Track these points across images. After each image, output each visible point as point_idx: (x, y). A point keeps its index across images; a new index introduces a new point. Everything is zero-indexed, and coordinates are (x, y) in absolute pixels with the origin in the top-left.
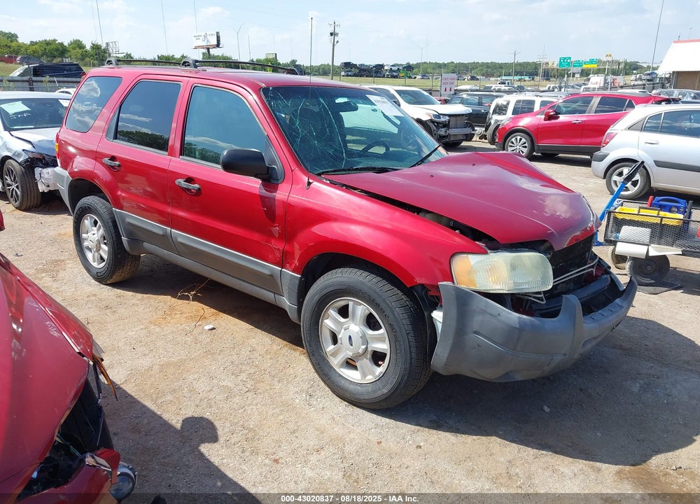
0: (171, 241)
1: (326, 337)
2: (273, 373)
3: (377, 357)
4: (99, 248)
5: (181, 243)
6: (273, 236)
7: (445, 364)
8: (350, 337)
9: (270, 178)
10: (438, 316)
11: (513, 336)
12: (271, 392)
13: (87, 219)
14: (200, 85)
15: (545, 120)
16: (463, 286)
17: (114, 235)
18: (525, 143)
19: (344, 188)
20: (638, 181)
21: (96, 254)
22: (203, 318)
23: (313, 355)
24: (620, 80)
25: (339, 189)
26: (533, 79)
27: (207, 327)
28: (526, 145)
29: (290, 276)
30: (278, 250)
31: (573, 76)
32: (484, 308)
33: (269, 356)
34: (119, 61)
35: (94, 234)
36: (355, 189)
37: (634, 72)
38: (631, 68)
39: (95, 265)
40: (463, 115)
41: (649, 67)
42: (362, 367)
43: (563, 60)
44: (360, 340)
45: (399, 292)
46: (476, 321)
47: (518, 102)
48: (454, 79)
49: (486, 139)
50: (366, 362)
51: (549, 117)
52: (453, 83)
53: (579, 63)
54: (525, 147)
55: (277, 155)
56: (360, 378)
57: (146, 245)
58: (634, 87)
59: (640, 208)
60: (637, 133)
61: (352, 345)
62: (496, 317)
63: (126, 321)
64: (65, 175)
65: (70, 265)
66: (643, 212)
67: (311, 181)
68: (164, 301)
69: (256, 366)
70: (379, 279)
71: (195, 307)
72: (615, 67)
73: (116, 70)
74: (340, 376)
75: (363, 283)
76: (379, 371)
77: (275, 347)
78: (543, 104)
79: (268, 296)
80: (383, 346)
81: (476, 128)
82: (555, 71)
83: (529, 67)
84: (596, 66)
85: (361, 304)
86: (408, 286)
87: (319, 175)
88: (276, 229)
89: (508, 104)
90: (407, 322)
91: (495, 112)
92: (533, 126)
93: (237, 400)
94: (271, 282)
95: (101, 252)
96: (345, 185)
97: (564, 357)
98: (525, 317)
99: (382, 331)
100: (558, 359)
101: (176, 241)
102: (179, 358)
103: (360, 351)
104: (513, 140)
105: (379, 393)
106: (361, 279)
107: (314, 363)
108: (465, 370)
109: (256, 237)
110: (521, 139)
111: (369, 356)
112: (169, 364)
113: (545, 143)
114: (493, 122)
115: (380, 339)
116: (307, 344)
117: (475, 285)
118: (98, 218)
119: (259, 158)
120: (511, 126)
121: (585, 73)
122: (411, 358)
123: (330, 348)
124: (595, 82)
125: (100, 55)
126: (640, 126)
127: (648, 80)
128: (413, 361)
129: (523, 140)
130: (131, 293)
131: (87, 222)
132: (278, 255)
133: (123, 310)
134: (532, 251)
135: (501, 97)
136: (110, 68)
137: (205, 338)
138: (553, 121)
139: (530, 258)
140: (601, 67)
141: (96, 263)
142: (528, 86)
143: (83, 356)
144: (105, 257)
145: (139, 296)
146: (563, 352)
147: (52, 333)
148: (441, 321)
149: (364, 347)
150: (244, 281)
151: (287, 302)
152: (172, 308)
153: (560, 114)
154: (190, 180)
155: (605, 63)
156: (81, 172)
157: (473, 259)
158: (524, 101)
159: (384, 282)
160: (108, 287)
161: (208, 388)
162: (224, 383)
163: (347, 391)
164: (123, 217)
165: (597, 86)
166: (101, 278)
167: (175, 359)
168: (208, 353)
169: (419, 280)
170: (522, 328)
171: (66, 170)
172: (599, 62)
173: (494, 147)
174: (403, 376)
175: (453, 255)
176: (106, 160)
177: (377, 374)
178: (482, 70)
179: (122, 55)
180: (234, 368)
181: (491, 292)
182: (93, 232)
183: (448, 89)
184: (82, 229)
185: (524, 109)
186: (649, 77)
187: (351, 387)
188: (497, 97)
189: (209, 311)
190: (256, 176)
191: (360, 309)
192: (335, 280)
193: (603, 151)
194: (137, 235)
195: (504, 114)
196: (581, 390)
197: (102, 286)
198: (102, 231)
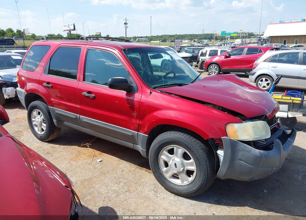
0: (79, 121)
1: (162, 164)
2: (135, 182)
3: (189, 173)
4: (41, 125)
5: (85, 122)
6: (133, 117)
7: (224, 175)
8: (175, 164)
9: (130, 91)
10: (220, 153)
11: (257, 160)
12: (137, 191)
13: (35, 112)
14: (91, 48)
15: (225, 58)
16: (232, 138)
17: (49, 119)
18: (216, 68)
19: (168, 94)
20: (269, 83)
21: (40, 128)
22: (95, 156)
23: (156, 173)
24: (248, 40)
25: (165, 94)
26: (211, 41)
27: (98, 161)
28: (217, 69)
29: (142, 136)
30: (136, 123)
31: (227, 39)
32: (243, 148)
33: (131, 173)
34: (47, 38)
35: (38, 119)
36: (172, 94)
37: (252, 37)
38: (251, 35)
39: (39, 133)
40: (188, 57)
41: (258, 35)
42: (181, 178)
43: (223, 32)
44: (181, 166)
45: (199, 142)
46: (240, 155)
47: (211, 51)
48: (180, 42)
49: (198, 67)
50: (184, 175)
51: (226, 57)
52: (180, 44)
53: (230, 34)
54: (217, 70)
55: (134, 80)
56: (181, 183)
57: (65, 123)
58: (254, 43)
59: (282, 96)
60: (268, 63)
61: (176, 168)
62: (249, 152)
63: (59, 159)
64: (23, 91)
65: (25, 133)
66: (284, 98)
67: (151, 91)
68: (74, 149)
69: (126, 179)
70: (189, 136)
71: (90, 151)
72: (245, 35)
73: (46, 42)
74: (170, 182)
75: (182, 139)
76: (191, 179)
77: (133, 169)
78: (222, 51)
79: (130, 145)
80: (193, 168)
81: (193, 63)
82: (220, 37)
83: (209, 36)
84: (236, 35)
85: (180, 148)
86: (205, 139)
87: (155, 88)
88: (135, 114)
89: (206, 52)
90: (205, 156)
91: (201, 55)
92: (220, 61)
93: (122, 196)
94: (132, 139)
95: (42, 127)
96: (168, 93)
97: (277, 168)
98: (261, 151)
99: (192, 160)
100: (275, 169)
101: (82, 121)
102: (89, 177)
103: (181, 170)
104: (211, 67)
105: (192, 190)
106: (180, 136)
107: (157, 176)
108: (233, 177)
109: (124, 118)
110: (215, 67)
111: (185, 172)
112: (85, 180)
113: (225, 68)
114: (200, 60)
115: (191, 164)
116: (153, 167)
117: (238, 138)
118: (41, 111)
119: (125, 81)
120: (210, 61)
121: (232, 38)
122: (208, 173)
123: (164, 169)
124: (237, 41)
125: (21, 35)
126: (268, 60)
127: (259, 40)
128: (209, 174)
129: (216, 67)
130: (58, 146)
131: (35, 113)
132: (136, 126)
133: (56, 154)
134: (260, 120)
135: (203, 49)
136: (44, 41)
137: (99, 166)
138: (228, 59)
139: (260, 124)
140: (239, 35)
141: (39, 132)
142: (210, 44)
143: (67, 187)
144: (45, 129)
145: (62, 147)
146: (276, 166)
147: (50, 176)
148: (223, 155)
149: (183, 168)
150: (117, 138)
151: (140, 148)
152: (79, 152)
153: (231, 55)
154: (89, 92)
155: (240, 33)
156: (31, 90)
157: (236, 126)
158: (213, 50)
159: (192, 138)
160: (46, 143)
161: (107, 191)
162: (113, 188)
163: (174, 189)
164: (54, 111)
165: (239, 43)
166: (42, 139)
167: (87, 178)
168: (103, 174)
169: (211, 136)
170: (261, 157)
171: (23, 89)
172: (237, 33)
173: (203, 70)
174: (204, 181)
175: (227, 124)
176: (45, 84)
177: (190, 181)
178: (189, 37)
179: (31, 35)
180: (116, 180)
181: (245, 140)
182: (38, 118)
183: (178, 46)
184: (32, 116)
185: (214, 54)
186: (258, 39)
187: (177, 187)
188: (201, 49)
189: (97, 152)
190: (124, 90)
191: (180, 151)
192: (166, 137)
193: (254, 71)
194: (60, 118)
195: (205, 56)
196: (277, 181)
197: (43, 142)
198: (42, 117)
